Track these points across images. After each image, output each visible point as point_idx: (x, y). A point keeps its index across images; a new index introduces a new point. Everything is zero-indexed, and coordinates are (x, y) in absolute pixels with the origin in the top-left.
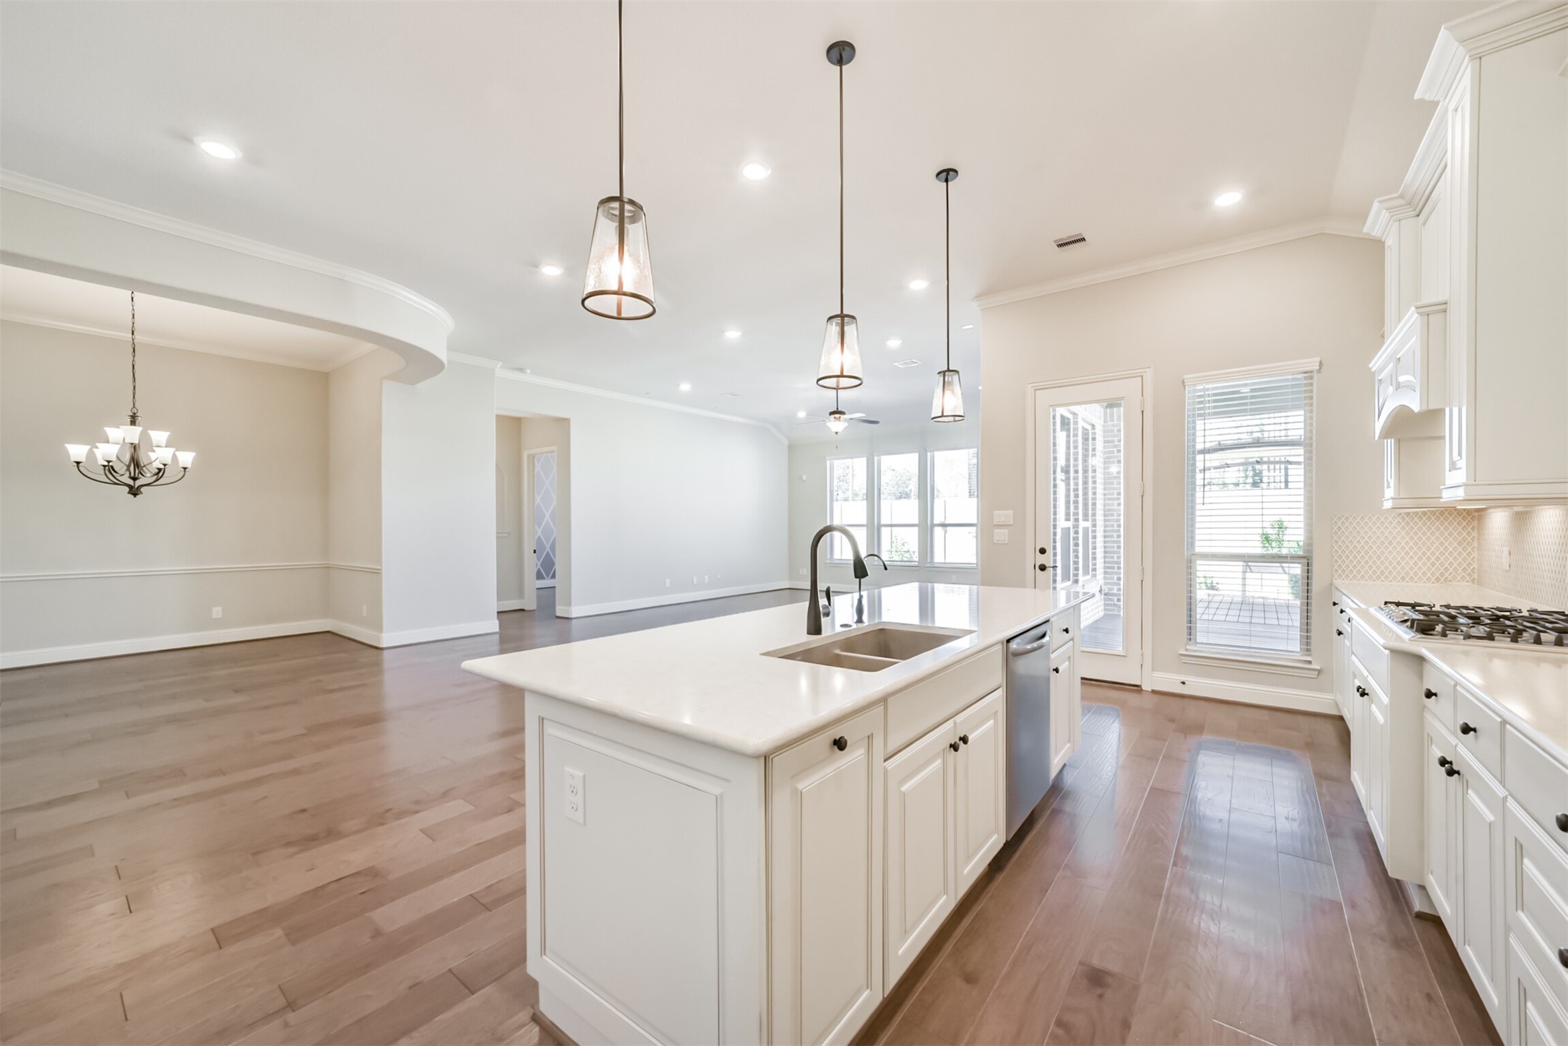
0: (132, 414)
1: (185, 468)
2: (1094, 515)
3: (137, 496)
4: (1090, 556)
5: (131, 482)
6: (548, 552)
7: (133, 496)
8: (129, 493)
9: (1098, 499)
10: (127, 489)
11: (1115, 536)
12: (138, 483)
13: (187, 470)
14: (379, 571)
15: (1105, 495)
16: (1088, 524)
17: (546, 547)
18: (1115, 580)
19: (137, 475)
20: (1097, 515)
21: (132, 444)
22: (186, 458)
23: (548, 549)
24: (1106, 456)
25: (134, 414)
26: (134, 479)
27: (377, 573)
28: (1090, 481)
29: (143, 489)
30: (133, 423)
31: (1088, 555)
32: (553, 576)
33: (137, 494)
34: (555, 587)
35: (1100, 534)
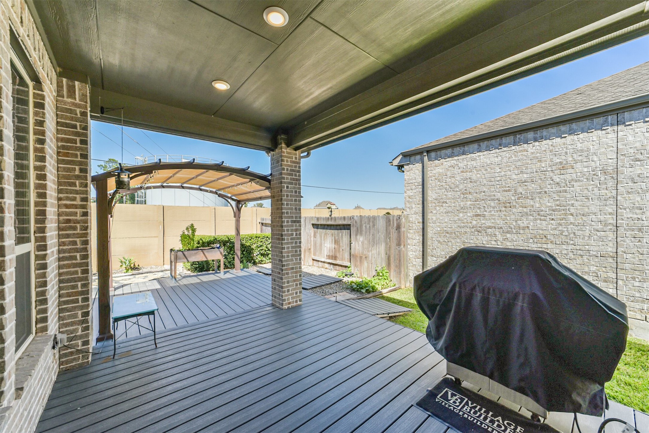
2: (42, 230)
4: (34, 298)
9: (48, 205)
11: (78, 257)
15: (59, 199)
16: (29, 247)
18: (80, 318)
20: (47, 230)
24: (60, 144)
28: (32, 174)
31: (29, 297)
35: (52, 261)
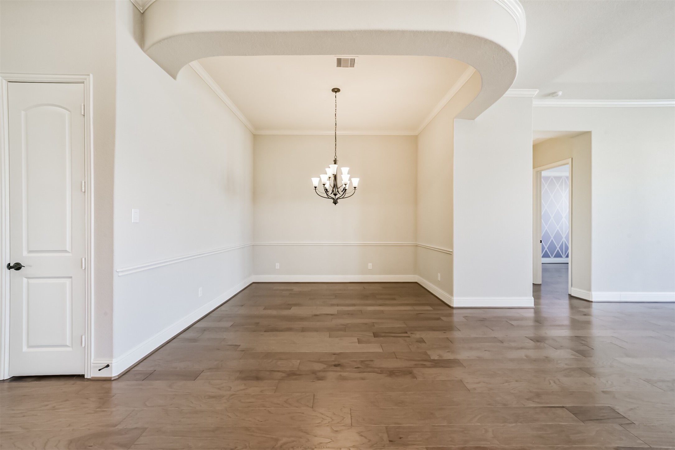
0: (335, 159)
1: (355, 188)
3: (336, 204)
5: (334, 196)
6: (558, 250)
7: (334, 204)
8: (333, 203)
10: (332, 200)
12: (337, 197)
13: (356, 189)
14: (451, 253)
17: (556, 248)
19: (336, 193)
21: (334, 175)
22: (356, 182)
23: (558, 248)
25: (336, 159)
26: (335, 195)
27: (450, 254)
29: (339, 200)
30: (335, 163)
32: (567, 256)
33: (336, 203)
34: (568, 263)
